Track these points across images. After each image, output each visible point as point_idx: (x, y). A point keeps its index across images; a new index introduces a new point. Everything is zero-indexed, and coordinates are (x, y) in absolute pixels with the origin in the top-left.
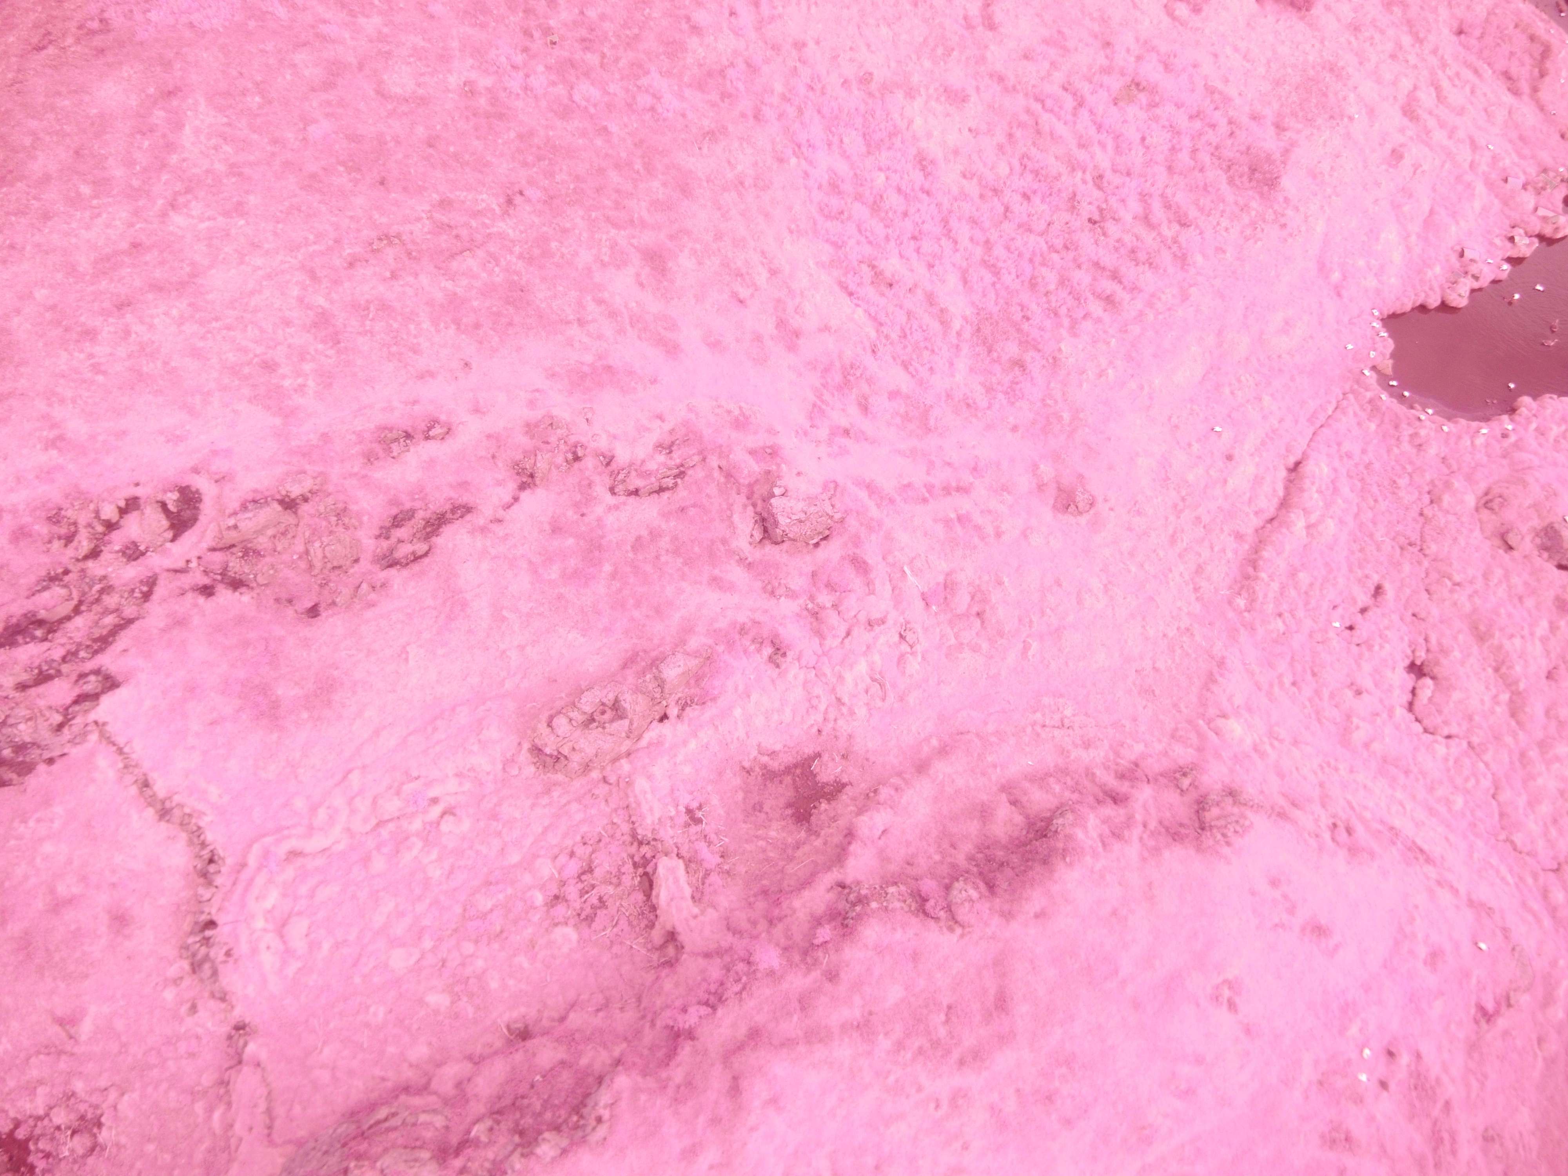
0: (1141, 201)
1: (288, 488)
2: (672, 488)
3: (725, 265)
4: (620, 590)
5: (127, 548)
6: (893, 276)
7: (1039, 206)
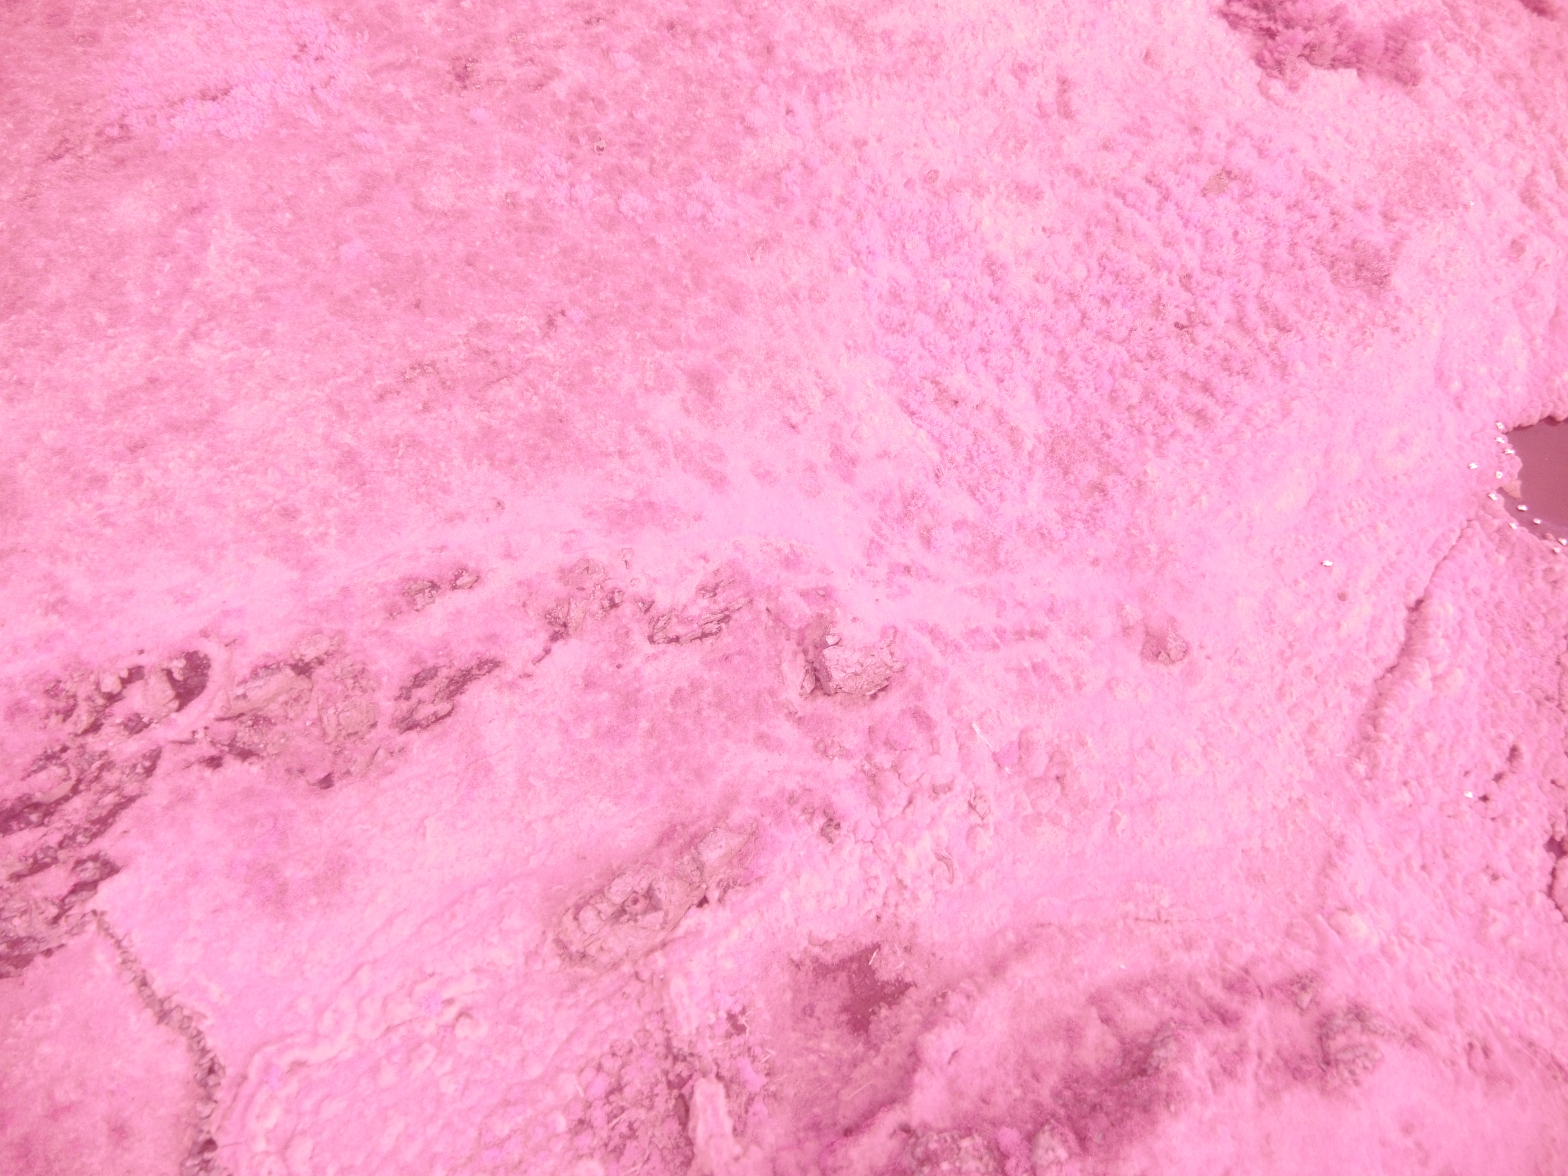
0: (1233, 302)
1: (302, 651)
2: (716, 633)
3: (777, 387)
4: (658, 749)
5: (130, 720)
6: (959, 393)
7: (1119, 310)
